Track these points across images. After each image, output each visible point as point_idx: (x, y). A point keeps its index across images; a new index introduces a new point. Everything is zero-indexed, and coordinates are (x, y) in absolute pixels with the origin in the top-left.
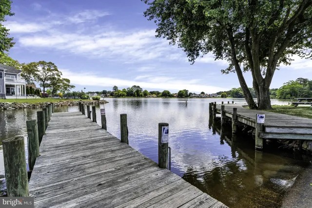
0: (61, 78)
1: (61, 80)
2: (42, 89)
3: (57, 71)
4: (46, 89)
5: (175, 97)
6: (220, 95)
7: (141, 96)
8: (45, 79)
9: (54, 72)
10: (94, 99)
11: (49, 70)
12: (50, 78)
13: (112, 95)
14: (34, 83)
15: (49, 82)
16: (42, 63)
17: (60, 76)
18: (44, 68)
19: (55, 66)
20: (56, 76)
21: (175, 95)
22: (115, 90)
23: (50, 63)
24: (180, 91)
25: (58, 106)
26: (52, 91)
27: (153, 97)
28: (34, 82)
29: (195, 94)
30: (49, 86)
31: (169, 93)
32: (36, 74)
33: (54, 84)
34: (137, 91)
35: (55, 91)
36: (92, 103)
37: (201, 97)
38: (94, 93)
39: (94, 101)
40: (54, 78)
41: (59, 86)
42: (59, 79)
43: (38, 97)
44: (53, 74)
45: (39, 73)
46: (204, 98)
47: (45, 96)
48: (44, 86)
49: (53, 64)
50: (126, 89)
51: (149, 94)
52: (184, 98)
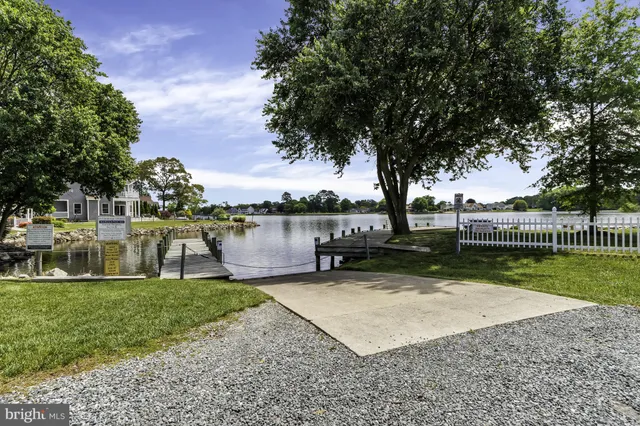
0: (190, 185)
1: (189, 188)
2: (161, 203)
3: (185, 172)
4: (167, 203)
6: (512, 206)
7: (337, 210)
8: (166, 187)
9: (179, 174)
10: (235, 220)
11: (172, 171)
12: (173, 186)
13: (279, 209)
14: (148, 195)
15: (171, 192)
16: (162, 160)
17: (187, 181)
18: (163, 169)
19: (180, 165)
20: (182, 181)
22: (287, 199)
23: (173, 159)
24: (417, 200)
25: (182, 232)
26: (175, 206)
27: (361, 212)
28: (149, 192)
30: (170, 198)
32: (153, 179)
33: (178, 194)
34: (329, 202)
35: (180, 206)
36: (232, 227)
37: (467, 210)
39: (236, 224)
40: (179, 185)
41: (187, 197)
42: (186, 185)
43: (156, 219)
44: (178, 178)
45: (156, 177)
46: (471, 211)
47: (165, 216)
48: (164, 198)
49: (178, 161)
50: (307, 197)
51: (353, 206)
52: (426, 213)
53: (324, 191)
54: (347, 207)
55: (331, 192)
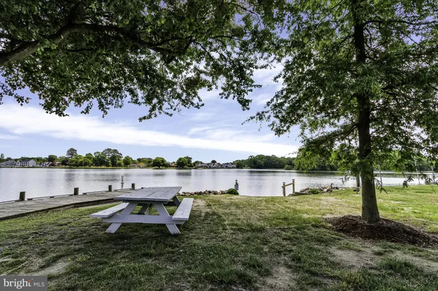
5: (173, 166)
6: (235, 166)
7: (120, 165)
13: (64, 163)
21: (173, 165)
22: (72, 154)
24: (180, 159)
27: (140, 167)
29: (201, 163)
31: (163, 161)
34: (113, 158)
37: (210, 168)
38: (29, 159)
46: (214, 168)
50: (93, 154)
51: (134, 162)
52: (186, 169)
53: (109, 150)
54: (128, 163)
55: (115, 151)
